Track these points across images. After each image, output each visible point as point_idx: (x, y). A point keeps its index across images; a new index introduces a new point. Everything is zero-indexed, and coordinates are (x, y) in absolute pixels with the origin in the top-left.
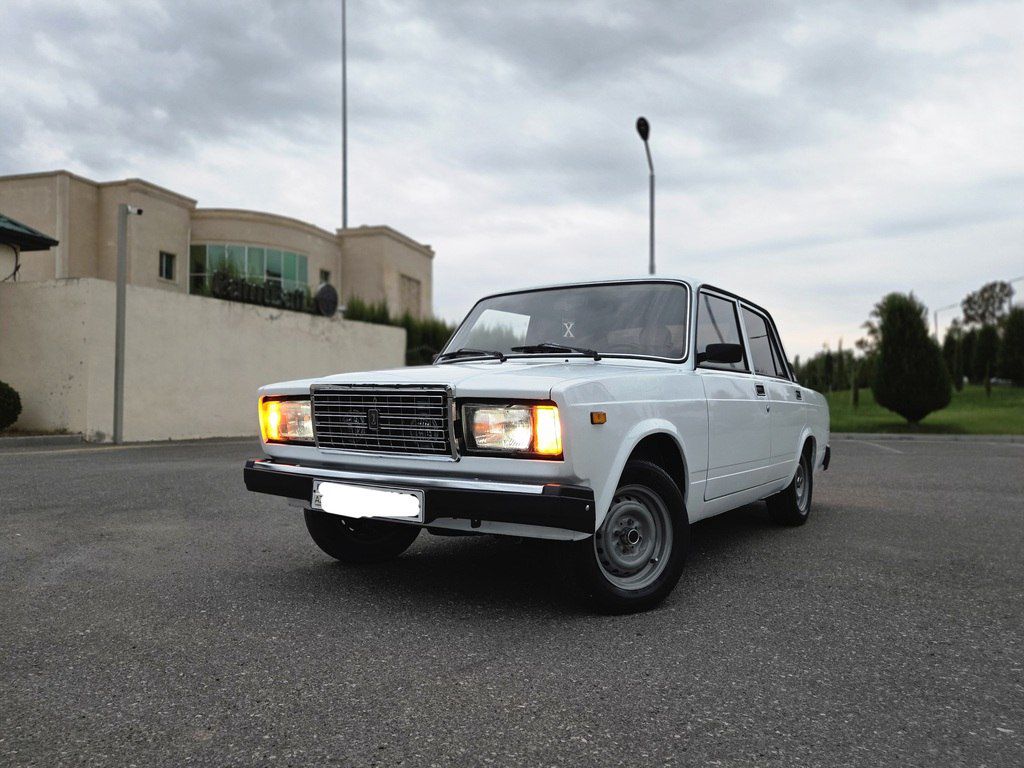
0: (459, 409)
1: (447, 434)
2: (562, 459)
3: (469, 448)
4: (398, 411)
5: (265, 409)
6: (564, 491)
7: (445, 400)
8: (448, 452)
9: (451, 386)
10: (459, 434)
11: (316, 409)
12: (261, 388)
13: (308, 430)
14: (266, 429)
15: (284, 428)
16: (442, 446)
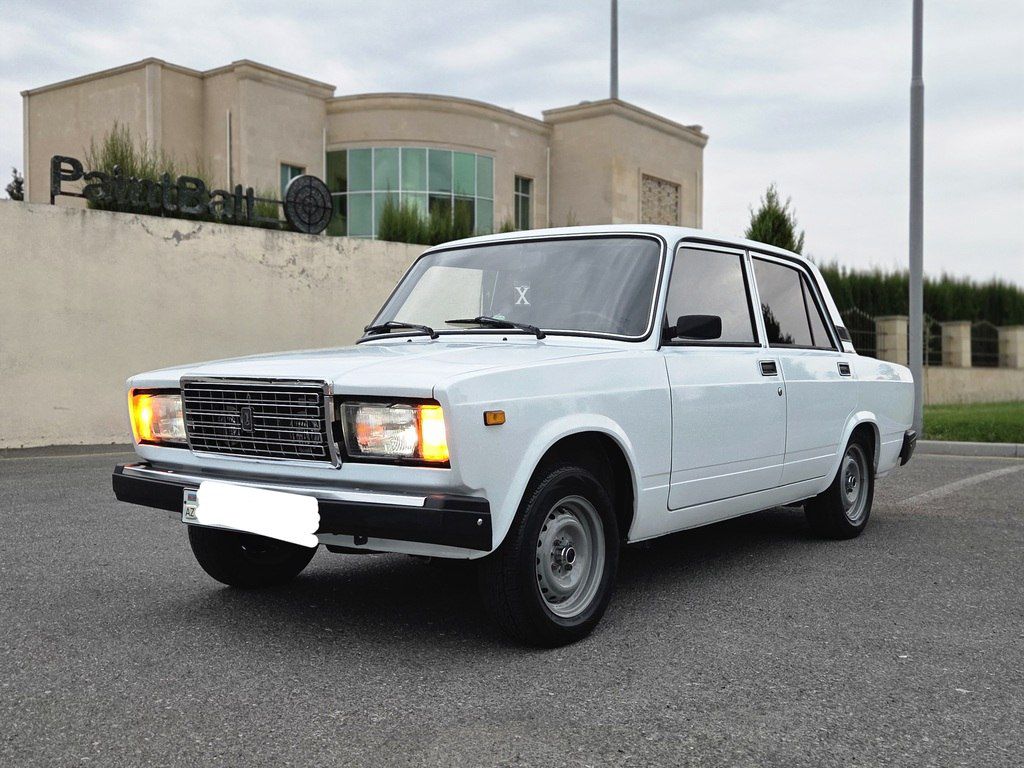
0: (337, 407)
1: (325, 437)
2: (449, 467)
3: (351, 452)
4: (272, 409)
5: (136, 403)
6: (448, 504)
7: (322, 398)
8: (328, 458)
9: (328, 382)
10: (338, 437)
11: (188, 406)
12: (130, 379)
13: (179, 429)
14: (138, 428)
15: (156, 427)
16: (318, 451)
